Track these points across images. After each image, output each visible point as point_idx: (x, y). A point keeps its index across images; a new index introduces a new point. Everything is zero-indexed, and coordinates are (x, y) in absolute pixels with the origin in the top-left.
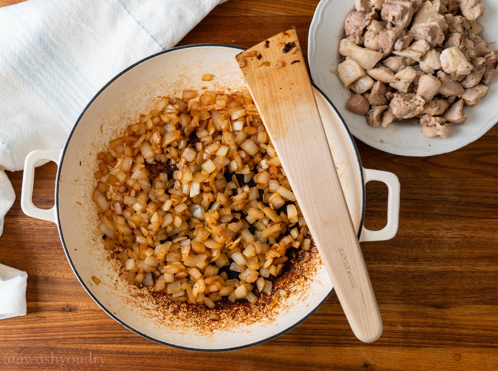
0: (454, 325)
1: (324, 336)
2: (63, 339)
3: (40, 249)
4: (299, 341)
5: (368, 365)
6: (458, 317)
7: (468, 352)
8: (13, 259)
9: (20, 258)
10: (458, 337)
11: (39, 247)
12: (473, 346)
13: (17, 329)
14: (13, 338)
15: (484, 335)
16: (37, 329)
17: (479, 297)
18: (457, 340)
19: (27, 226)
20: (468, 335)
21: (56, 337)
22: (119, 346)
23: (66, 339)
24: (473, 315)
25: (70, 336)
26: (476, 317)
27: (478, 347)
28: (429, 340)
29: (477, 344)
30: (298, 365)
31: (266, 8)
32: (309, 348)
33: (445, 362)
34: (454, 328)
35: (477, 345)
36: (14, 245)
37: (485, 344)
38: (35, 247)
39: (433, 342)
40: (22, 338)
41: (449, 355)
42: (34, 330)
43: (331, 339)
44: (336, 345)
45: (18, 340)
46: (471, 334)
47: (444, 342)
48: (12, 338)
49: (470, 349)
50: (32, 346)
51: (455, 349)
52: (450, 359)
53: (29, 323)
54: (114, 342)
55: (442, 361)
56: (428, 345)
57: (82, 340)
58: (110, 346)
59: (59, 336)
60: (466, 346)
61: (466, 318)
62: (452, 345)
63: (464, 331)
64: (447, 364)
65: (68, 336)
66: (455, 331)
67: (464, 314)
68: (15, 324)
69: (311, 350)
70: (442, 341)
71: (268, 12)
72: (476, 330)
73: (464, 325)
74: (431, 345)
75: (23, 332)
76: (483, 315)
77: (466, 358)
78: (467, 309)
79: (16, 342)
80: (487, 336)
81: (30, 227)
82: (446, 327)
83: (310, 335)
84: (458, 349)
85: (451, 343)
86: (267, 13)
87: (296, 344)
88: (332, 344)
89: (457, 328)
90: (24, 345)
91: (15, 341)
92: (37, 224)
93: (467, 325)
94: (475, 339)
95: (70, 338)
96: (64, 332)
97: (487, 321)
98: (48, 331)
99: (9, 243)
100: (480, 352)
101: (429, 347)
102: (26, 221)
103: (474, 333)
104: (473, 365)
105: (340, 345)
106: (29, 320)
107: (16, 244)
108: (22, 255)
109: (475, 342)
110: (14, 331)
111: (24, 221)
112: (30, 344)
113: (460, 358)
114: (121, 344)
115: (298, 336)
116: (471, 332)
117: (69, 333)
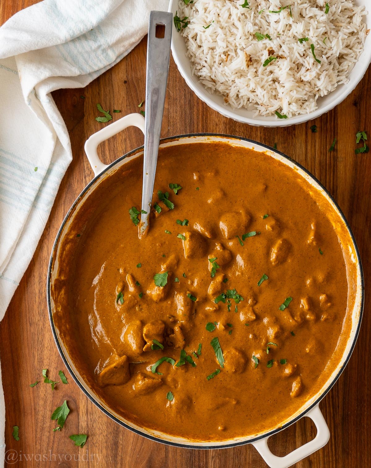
1: (327, 144)
2: (333, 408)
4: (332, 168)
5: (355, 101)
8: (252, 461)
9: (251, 454)
13: (324, 456)
21: (332, 415)
25: (331, 400)
30: (356, 170)
32: (340, 159)
36: (237, 461)
40: (333, 450)
43: (330, 137)
44: (336, 131)
45: (335, 455)
48: (333, 462)
50: (341, 440)
68: (319, 458)
69: (341, 157)
75: (327, 450)
79: (337, 457)
83: (326, 157)
87: (336, 171)
88: (334, 135)
90: (341, 449)
95: (333, 401)
96: (326, 407)
99: (235, 466)
105: (336, 129)
107: (236, 459)
108: (248, 452)
110: (326, 459)
112: (339, 442)
115: (327, 169)
117: (327, 402)
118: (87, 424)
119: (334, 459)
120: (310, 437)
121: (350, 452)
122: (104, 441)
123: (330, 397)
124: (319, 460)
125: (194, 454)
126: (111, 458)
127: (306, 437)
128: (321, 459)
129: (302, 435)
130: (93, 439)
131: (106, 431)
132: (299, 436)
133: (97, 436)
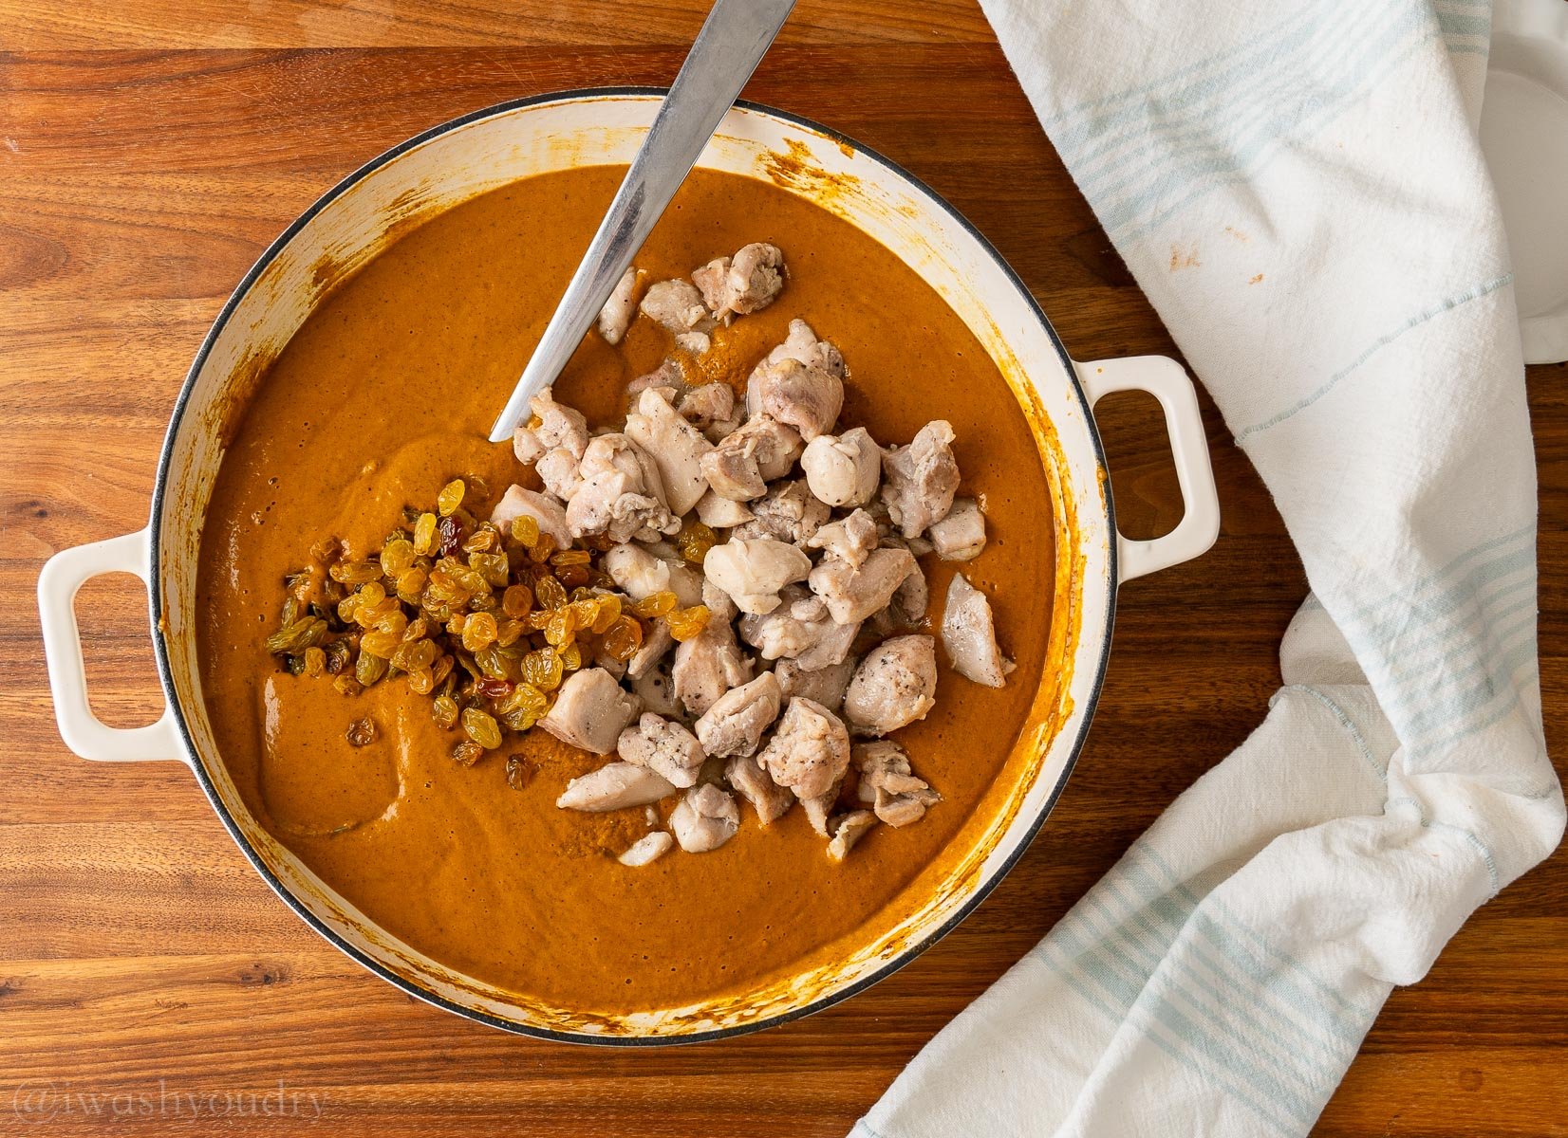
0: (1457, 981)
2: (245, 1071)
3: (163, 786)
6: (1469, 958)
7: (1503, 1062)
10: (1470, 1016)
11: (161, 779)
12: (1516, 1045)
13: (94, 1047)
14: (82, 1074)
15: (1546, 1010)
16: (162, 1044)
17: (1529, 894)
18: (1470, 1028)
19: (119, 714)
20: (1500, 1012)
21: (223, 1068)
22: (428, 1087)
23: (254, 1070)
24: (1513, 948)
25: (270, 1063)
26: (1521, 956)
27: (1530, 1045)
28: (1388, 1029)
29: (1528, 1036)
31: (862, 19)
33: (1434, 1095)
34: (1457, 991)
35: (1527, 1040)
37: (1551, 1037)
38: (146, 782)
39: (1398, 1035)
40: (113, 1076)
41: (1446, 1073)
42: (150, 1046)
45: (100, 1082)
46: (1509, 1006)
47: (1430, 1034)
48: (77, 1075)
49: (1508, 1054)
51: (1464, 1054)
52: (1450, 1086)
53: (132, 1026)
54: (411, 1075)
55: (1425, 1094)
56: (1383, 1046)
57: (306, 1072)
58: (397, 1088)
59: (231, 1062)
60: (1495, 1044)
61: (1493, 957)
62: (1456, 1044)
63: (1487, 999)
64: (1440, 1103)
65: (261, 1063)
66: (1461, 999)
67: (1485, 946)
70: (1422, 1033)
71: (868, 31)
72: (1523, 993)
73: (1488, 980)
74: (1391, 1047)
75: (113, 1055)
76: (1545, 947)
77: (1496, 1080)
78: (1496, 932)
80: (1556, 1013)
81: (129, 717)
82: (1433, 989)
84: (1474, 1053)
85: (1450, 1037)
86: (865, 36)
89: (1467, 990)
91: (88, 1084)
92: (152, 708)
93: (1496, 980)
94: (1521, 1020)
95: (267, 1069)
96: (248, 1049)
97: (1556, 965)
98: (194, 1049)
100: (1536, 1062)
101: (1384, 1051)
102: (115, 696)
103: (1517, 1002)
104: (1519, 1100)
106: (134, 1014)
107: (84, 772)
109: (1523, 1029)
110: (84, 1051)
111: (108, 698)
113: (1480, 1081)
114: (433, 1079)
116: (1510, 1000)
117: (263, 1051)
118: (184, 323)
119: (87, 1078)
120: (153, 1002)
121: (109, 1129)
122: (136, 373)
123: (277, 1062)
124: (80, 1032)
125: (97, 646)
126: (81, 394)
127: (155, 987)
128: (85, 1038)
129: (160, 976)
130: (141, 340)
131: (164, 377)
132: (155, 966)
133: (151, 353)
